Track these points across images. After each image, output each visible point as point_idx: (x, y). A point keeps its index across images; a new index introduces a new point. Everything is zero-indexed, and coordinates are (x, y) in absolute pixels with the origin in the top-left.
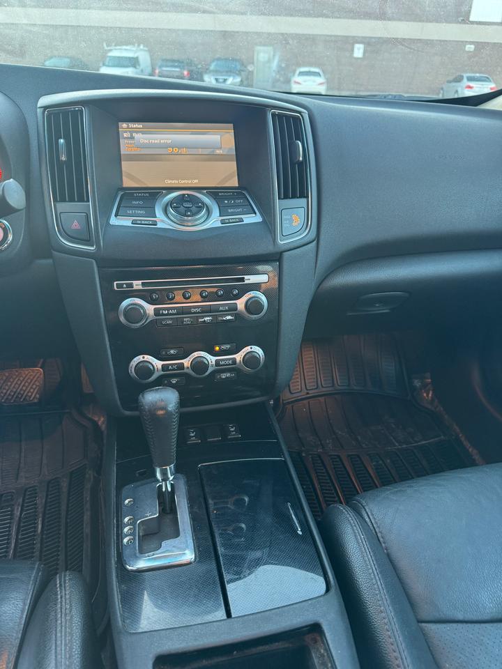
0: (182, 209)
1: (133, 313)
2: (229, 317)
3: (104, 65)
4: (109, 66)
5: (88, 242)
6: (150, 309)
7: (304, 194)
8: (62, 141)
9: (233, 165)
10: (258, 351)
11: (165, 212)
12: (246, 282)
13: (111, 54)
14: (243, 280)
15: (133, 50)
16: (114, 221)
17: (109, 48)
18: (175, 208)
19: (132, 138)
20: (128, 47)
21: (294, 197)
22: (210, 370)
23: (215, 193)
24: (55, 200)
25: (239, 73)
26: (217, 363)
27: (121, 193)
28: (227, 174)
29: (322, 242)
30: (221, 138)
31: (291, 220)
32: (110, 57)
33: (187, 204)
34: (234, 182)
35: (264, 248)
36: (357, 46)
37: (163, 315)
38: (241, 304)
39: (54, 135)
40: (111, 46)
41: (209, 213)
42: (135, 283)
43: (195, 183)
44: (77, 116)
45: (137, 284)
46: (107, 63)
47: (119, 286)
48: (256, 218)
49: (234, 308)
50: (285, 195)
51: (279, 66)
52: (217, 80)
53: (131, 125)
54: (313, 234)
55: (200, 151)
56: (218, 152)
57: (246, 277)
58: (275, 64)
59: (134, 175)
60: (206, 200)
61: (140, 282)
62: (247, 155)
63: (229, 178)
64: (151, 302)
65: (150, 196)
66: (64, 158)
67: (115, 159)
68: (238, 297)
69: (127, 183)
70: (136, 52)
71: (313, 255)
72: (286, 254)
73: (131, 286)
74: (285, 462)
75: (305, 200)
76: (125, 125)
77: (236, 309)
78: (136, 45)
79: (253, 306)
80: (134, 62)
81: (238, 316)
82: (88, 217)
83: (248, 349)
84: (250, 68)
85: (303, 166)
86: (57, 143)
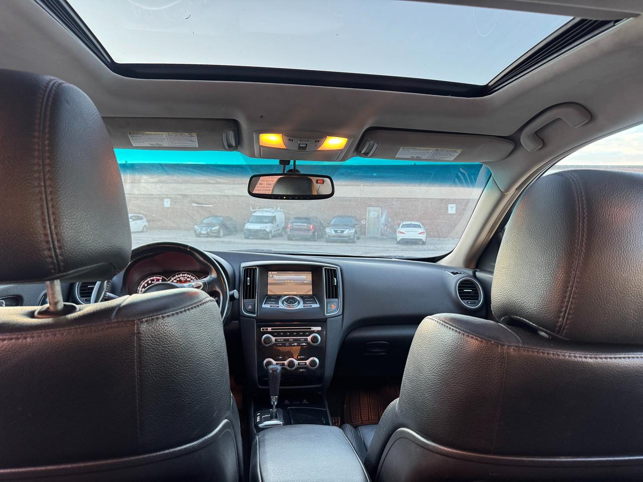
0: (289, 302)
1: (268, 340)
2: (304, 344)
3: (248, 222)
4: (252, 223)
5: (254, 313)
6: (273, 339)
7: (337, 297)
8: (248, 278)
9: (311, 287)
10: (317, 360)
11: (283, 303)
12: (312, 330)
13: (255, 214)
14: (310, 329)
15: (272, 211)
16: (264, 306)
17: (254, 210)
18: (286, 302)
19: (273, 277)
20: (268, 210)
21: (333, 298)
22: (295, 367)
23: (302, 297)
24: (243, 299)
25: (353, 226)
26: (299, 364)
27: (267, 296)
28: (308, 290)
29: (345, 316)
30: (307, 277)
31: (331, 307)
32: (254, 216)
33: (291, 300)
34: (311, 293)
35: (320, 317)
36: (450, 206)
37: (278, 341)
38: (309, 338)
39: (246, 275)
40: (255, 209)
41: (299, 303)
42: (269, 328)
43: (295, 293)
44: (254, 270)
45: (270, 329)
46: (251, 221)
47: (263, 330)
48: (317, 305)
49: (306, 340)
50: (329, 297)
51: (387, 221)
52: (336, 231)
53: (272, 272)
54: (341, 313)
55: (298, 282)
56: (305, 282)
57: (312, 328)
58: (383, 220)
59: (272, 290)
60: (298, 299)
61: (271, 328)
62: (316, 283)
63: (309, 291)
64: (274, 336)
65: (277, 298)
66: (248, 284)
67: (265, 284)
68: (308, 336)
69: (269, 293)
70: (273, 213)
71: (340, 321)
72: (328, 319)
73: (267, 329)
74: (326, 411)
75: (337, 299)
76: (270, 272)
77: (307, 340)
78: (275, 208)
79: (315, 339)
80: (272, 220)
81: (308, 343)
82: (255, 304)
83: (311, 359)
84: (363, 222)
85: (337, 287)
86: (247, 279)
